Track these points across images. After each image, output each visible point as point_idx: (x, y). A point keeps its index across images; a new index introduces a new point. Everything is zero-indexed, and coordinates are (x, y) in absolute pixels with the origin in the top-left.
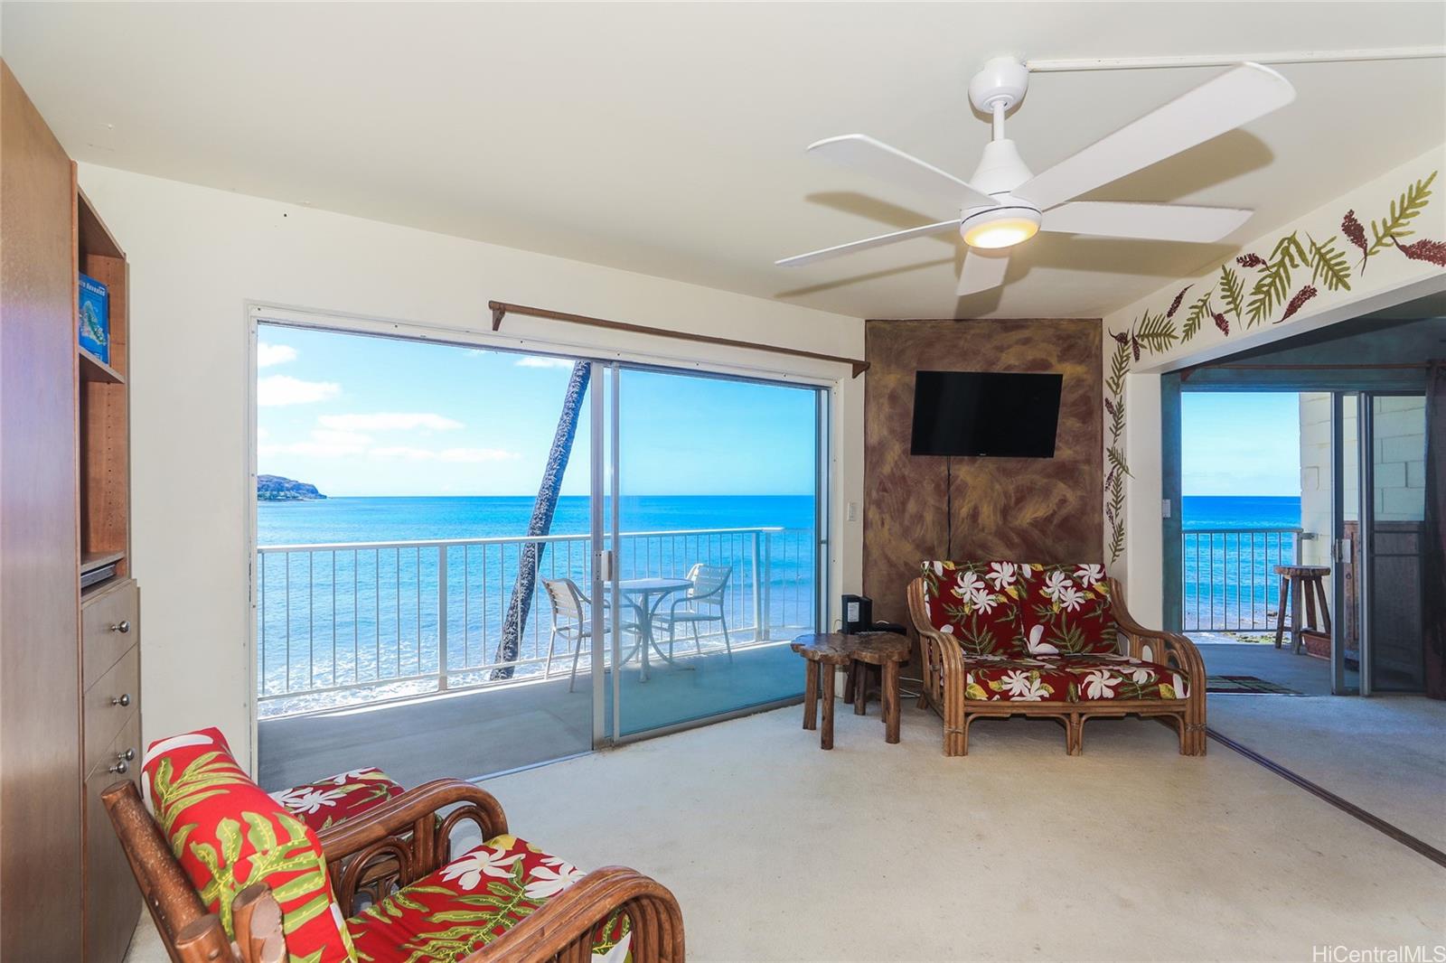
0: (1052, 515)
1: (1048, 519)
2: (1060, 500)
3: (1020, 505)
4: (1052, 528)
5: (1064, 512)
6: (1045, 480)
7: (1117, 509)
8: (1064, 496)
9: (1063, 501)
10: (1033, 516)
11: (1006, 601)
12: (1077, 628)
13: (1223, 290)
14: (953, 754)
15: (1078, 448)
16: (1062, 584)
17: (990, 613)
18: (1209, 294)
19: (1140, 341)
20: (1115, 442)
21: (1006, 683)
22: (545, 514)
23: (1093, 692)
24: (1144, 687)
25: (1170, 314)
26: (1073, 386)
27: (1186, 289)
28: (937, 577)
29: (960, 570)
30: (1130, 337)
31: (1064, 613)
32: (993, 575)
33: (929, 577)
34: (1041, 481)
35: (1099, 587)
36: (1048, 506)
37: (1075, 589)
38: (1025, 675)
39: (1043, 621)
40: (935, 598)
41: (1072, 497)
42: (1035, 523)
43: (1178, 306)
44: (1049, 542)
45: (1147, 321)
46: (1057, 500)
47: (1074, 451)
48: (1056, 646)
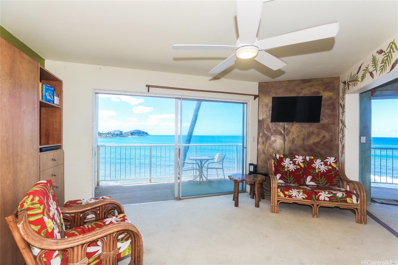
0: (320, 141)
1: (319, 143)
2: (323, 137)
3: (309, 138)
4: (320, 145)
5: (325, 140)
6: (318, 130)
7: (343, 139)
8: (325, 135)
9: (324, 137)
10: (313, 141)
11: (299, 167)
12: (324, 178)
13: (373, 63)
14: (273, 213)
15: (330, 119)
16: (320, 163)
17: (294, 171)
18: (368, 65)
19: (349, 83)
20: (342, 117)
21: (291, 193)
22: (189, 140)
23: (321, 198)
24: (340, 198)
25: (357, 73)
26: (328, 99)
27: (362, 64)
28: (277, 159)
29: (285, 157)
30: (347, 82)
31: (320, 173)
32: (296, 159)
33: (274, 159)
34: (316, 130)
35: (334, 165)
36: (319, 138)
37: (325, 165)
38: (297, 190)
39: (312, 175)
40: (276, 165)
41: (328, 135)
42: (314, 144)
43: (360, 70)
44: (319, 150)
45: (351, 76)
46: (322, 136)
47: (328, 121)
48: (316, 183)
